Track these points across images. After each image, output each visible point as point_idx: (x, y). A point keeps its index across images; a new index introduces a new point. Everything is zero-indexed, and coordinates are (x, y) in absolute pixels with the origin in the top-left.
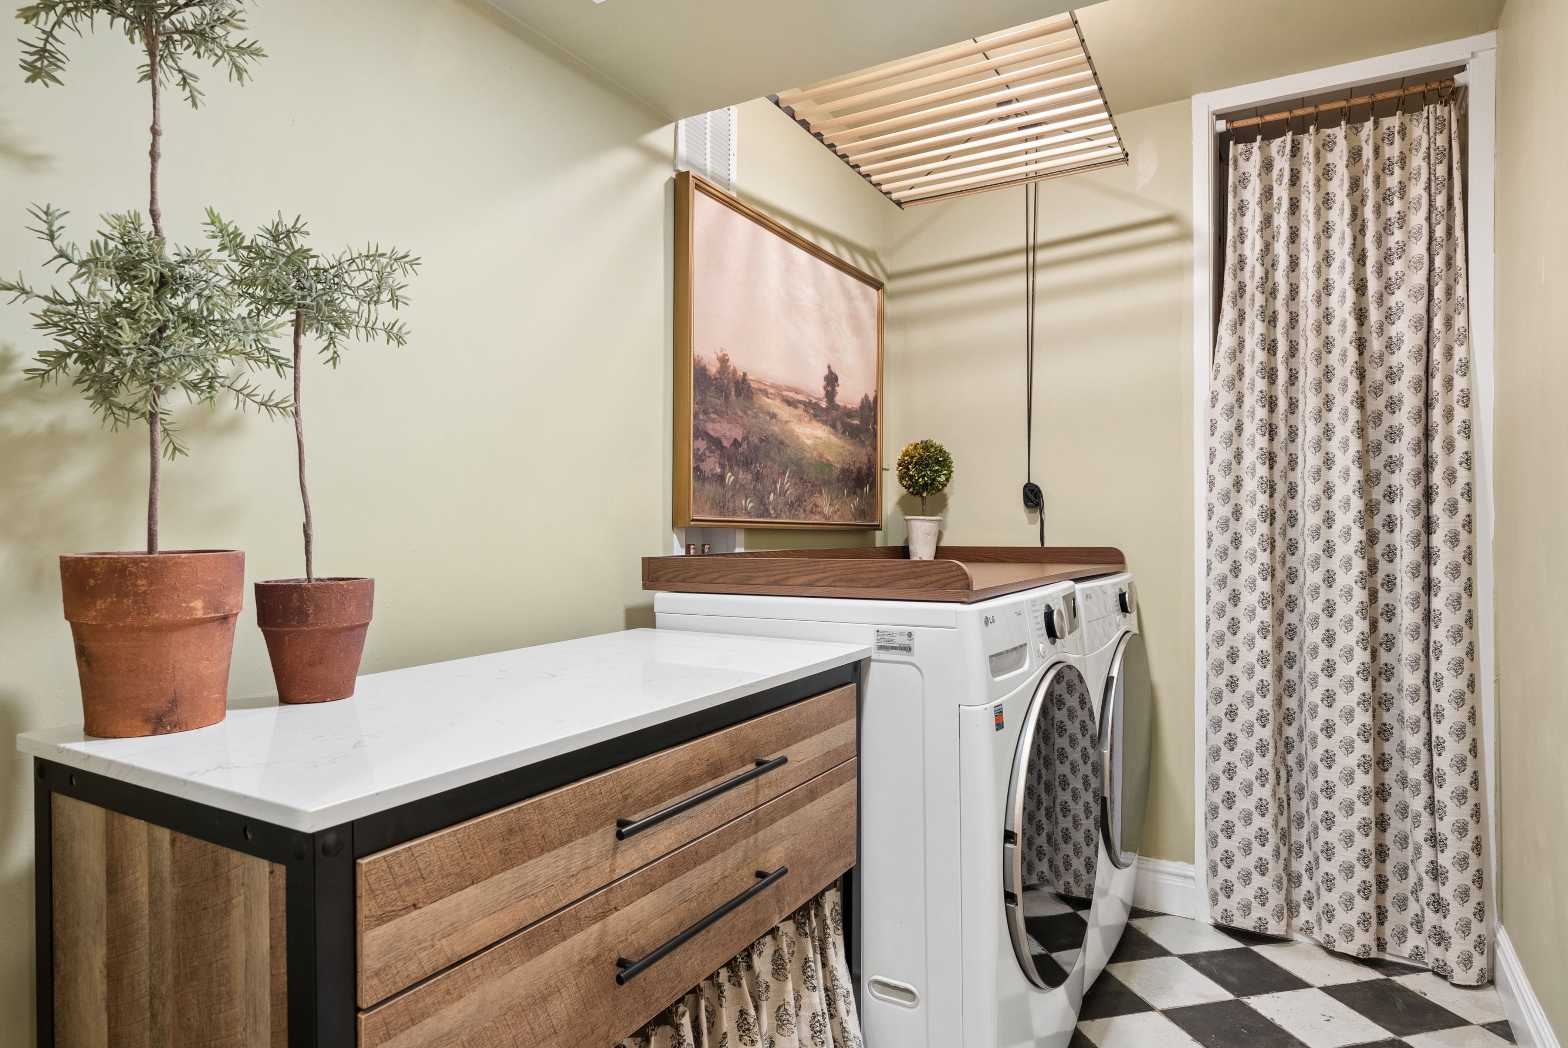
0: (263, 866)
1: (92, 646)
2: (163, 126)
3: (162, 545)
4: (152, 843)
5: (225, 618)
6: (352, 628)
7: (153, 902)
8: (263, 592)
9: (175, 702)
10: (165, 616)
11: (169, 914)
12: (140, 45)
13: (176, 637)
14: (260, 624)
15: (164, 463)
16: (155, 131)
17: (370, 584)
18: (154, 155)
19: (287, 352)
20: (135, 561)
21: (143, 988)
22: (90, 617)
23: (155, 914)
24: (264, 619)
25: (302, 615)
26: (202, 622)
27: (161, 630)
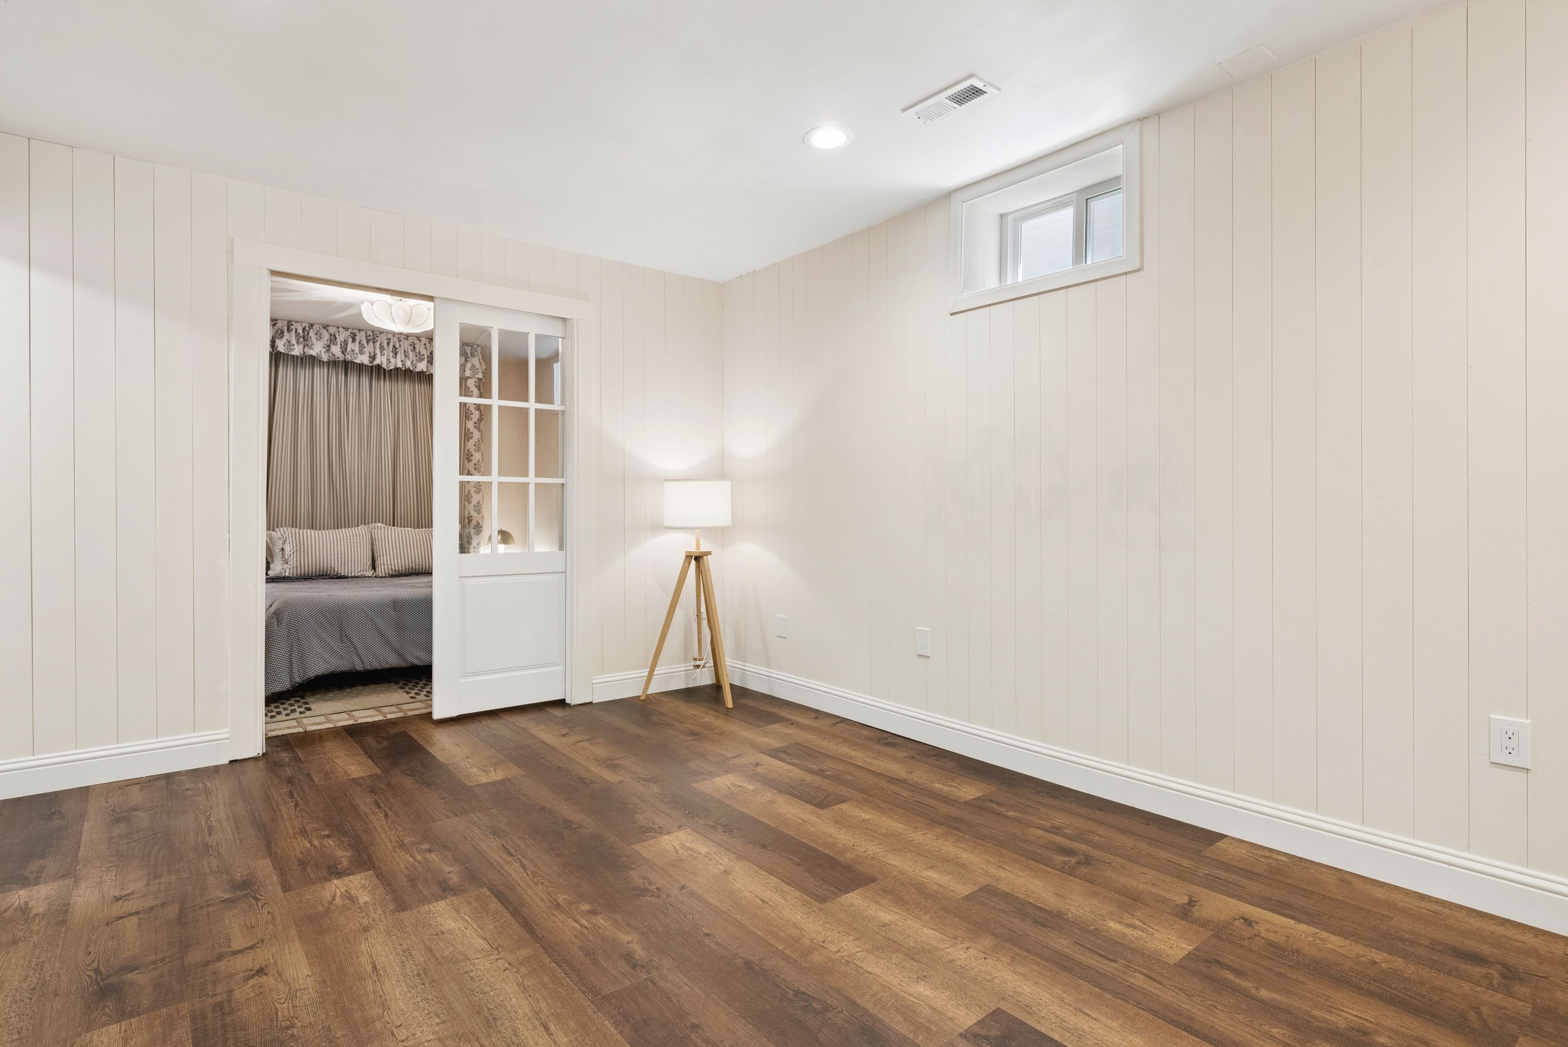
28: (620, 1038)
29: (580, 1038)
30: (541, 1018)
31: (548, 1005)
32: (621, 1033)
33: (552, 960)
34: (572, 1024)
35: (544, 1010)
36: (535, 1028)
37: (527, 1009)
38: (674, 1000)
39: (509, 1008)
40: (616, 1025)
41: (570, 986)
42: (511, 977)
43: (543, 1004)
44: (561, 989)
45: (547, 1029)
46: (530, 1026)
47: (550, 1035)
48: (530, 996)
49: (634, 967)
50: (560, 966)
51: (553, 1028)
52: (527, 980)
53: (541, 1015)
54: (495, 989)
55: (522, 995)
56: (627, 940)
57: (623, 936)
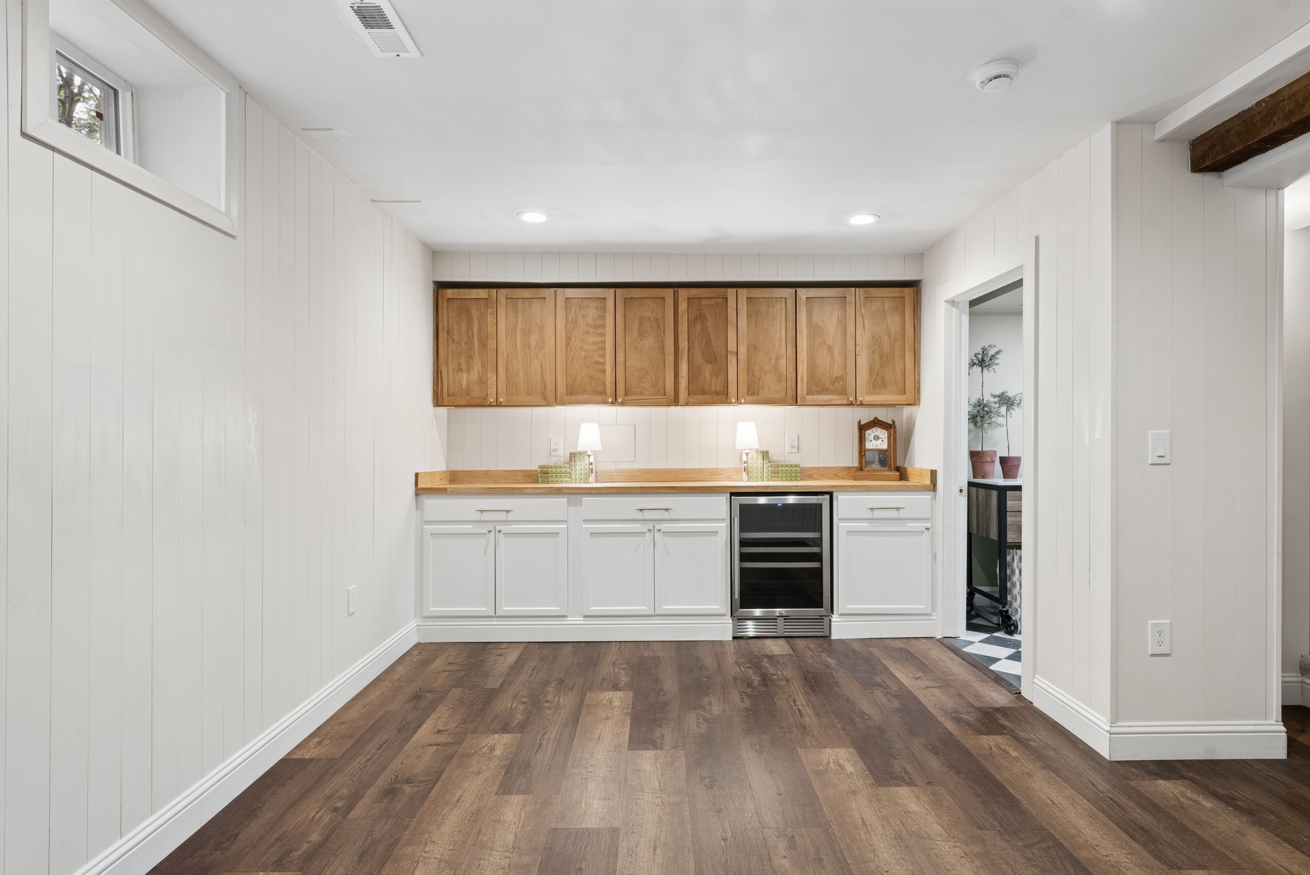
0: (995, 491)
1: (974, 464)
2: (984, 382)
3: (984, 450)
4: (982, 491)
5: (993, 461)
6: (1016, 465)
7: (982, 500)
8: (1001, 458)
9: (985, 474)
10: (984, 460)
11: (984, 501)
12: (980, 367)
13: (986, 464)
14: (1000, 464)
15: (984, 435)
16: (983, 382)
17: (1020, 457)
18: (982, 386)
19: (1005, 414)
20: (980, 451)
21: (981, 512)
22: (974, 460)
23: (982, 502)
24: (1001, 463)
25: (1006, 462)
26: (989, 462)
27: (984, 462)
28: (823, 804)
29: (845, 811)
30: (866, 829)
31: (859, 835)
32: (821, 806)
33: (849, 865)
34: (848, 819)
35: (863, 833)
36: (871, 825)
37: (874, 838)
38: (780, 810)
39: (886, 842)
40: (822, 810)
41: (841, 841)
42: (883, 864)
43: (863, 836)
44: (849, 842)
45: (864, 822)
46: (874, 828)
47: (862, 819)
48: (871, 845)
49: (793, 837)
50: (844, 858)
51: (860, 822)
52: (871, 857)
53: (866, 831)
54: (895, 859)
55: (876, 848)
56: (785, 860)
57: (786, 865)
